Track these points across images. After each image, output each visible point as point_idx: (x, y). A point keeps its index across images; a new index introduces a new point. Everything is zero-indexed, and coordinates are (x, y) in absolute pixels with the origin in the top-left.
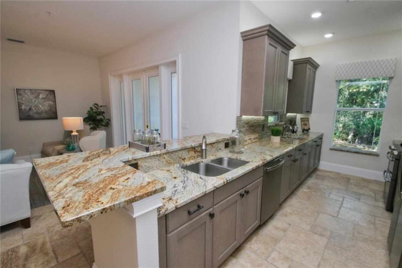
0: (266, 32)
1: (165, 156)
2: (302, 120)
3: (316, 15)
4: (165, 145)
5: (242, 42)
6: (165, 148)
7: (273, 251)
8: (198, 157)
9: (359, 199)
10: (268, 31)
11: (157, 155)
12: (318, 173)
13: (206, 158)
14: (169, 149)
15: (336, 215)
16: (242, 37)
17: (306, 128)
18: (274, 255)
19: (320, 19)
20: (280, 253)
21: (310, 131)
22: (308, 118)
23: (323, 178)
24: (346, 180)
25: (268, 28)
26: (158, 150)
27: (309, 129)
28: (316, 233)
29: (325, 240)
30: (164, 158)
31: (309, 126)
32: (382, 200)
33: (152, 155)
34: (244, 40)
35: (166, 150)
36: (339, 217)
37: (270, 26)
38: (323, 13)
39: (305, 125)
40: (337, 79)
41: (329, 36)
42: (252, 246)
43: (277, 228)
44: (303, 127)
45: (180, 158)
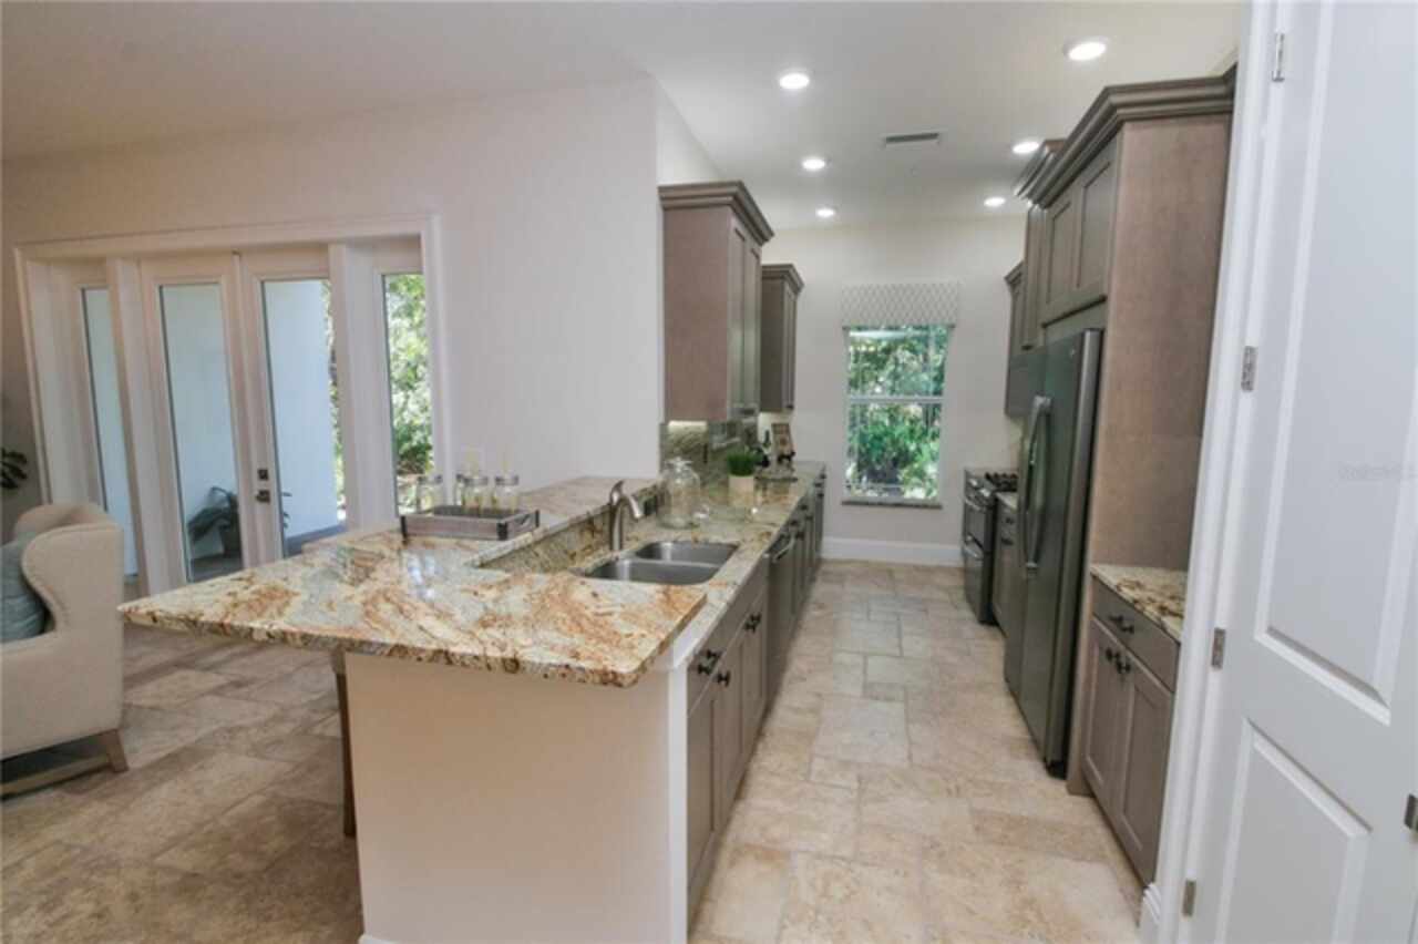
0: (730, 199)
1: (539, 550)
2: (778, 429)
3: (814, 164)
4: (537, 513)
5: (661, 211)
6: (537, 524)
7: (811, 761)
8: (599, 545)
9: (926, 611)
10: (735, 197)
11: (522, 549)
12: (824, 568)
13: (621, 547)
14: (548, 526)
15: (897, 652)
16: (662, 199)
17: (786, 451)
18: (818, 765)
19: (821, 173)
20: (827, 758)
21: (794, 459)
22: (787, 426)
23: (840, 578)
24: (885, 574)
25: (734, 189)
26: (525, 532)
27: (793, 453)
28: (877, 699)
29: (898, 708)
30: (537, 555)
31: (792, 446)
32: (965, 605)
33: (517, 546)
34: (666, 209)
35: (540, 529)
36: (906, 654)
37: (740, 185)
38: (828, 160)
39: (783, 442)
40: (846, 323)
41: (826, 213)
42: (764, 763)
43: (797, 711)
44: (780, 447)
45: (566, 552)
